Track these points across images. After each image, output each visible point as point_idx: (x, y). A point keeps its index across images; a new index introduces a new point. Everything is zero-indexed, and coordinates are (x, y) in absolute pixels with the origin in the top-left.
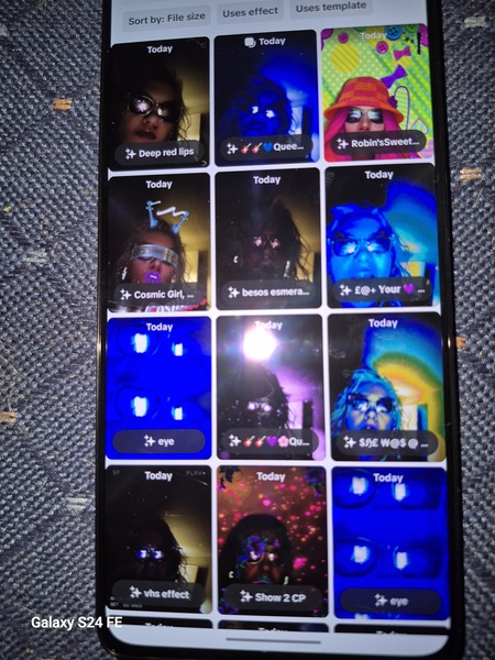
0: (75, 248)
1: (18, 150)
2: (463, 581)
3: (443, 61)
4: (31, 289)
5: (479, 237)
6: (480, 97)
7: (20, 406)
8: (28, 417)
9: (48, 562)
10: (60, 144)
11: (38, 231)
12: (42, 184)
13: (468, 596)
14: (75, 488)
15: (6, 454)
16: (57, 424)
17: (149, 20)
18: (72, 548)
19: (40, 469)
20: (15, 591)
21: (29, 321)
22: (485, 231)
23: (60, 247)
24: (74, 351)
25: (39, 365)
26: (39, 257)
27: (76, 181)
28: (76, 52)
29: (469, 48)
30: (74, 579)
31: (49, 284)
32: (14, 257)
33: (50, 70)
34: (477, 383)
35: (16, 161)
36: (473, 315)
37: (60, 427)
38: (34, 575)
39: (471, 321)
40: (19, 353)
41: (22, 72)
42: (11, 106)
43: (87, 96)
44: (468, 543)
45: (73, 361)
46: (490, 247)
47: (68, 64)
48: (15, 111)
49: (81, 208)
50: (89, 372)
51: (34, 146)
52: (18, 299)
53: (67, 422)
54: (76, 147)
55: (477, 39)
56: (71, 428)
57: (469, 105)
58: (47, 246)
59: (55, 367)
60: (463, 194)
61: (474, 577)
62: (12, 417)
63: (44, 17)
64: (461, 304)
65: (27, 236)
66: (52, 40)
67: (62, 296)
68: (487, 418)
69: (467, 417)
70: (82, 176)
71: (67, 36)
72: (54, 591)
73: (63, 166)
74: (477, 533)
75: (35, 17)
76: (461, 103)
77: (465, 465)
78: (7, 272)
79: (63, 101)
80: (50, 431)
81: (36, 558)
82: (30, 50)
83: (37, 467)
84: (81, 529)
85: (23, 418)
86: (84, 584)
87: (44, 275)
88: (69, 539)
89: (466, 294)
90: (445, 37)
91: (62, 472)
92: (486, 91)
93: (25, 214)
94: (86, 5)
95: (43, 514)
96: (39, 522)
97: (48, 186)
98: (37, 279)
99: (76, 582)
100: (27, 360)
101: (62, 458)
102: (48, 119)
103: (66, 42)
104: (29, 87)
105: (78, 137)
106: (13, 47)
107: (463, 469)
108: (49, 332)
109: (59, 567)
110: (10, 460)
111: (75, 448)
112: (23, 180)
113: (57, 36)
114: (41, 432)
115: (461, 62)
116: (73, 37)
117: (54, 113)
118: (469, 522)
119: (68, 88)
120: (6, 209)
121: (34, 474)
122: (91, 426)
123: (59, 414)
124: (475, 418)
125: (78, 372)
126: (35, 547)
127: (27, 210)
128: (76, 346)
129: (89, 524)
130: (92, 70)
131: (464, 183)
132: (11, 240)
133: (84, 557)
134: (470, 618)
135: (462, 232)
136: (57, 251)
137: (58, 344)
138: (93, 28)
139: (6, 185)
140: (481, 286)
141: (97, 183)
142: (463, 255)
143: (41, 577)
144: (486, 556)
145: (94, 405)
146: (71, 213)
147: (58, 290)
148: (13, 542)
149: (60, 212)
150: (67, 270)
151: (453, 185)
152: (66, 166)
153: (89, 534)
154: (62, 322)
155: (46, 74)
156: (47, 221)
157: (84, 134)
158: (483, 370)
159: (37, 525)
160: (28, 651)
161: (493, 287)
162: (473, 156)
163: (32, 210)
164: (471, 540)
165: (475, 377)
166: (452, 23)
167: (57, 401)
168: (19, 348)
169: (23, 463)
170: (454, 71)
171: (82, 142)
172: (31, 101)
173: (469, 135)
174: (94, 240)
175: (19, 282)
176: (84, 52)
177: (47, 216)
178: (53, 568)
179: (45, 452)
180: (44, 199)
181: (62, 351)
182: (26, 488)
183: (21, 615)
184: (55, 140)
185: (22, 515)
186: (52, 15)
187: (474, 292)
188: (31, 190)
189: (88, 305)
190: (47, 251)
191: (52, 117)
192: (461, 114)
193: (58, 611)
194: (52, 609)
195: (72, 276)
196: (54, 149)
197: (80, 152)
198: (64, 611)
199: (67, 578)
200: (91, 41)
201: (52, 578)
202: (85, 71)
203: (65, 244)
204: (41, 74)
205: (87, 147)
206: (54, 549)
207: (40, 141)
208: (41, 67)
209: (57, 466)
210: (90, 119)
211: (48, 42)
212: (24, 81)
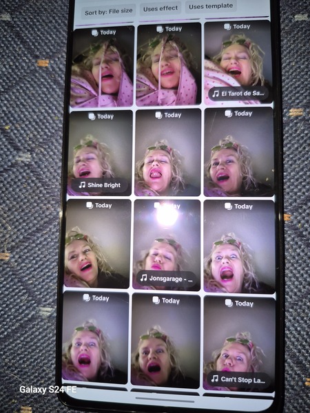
0: (48, 153)
1: (15, 91)
2: (284, 366)
3: (280, 41)
4: (20, 177)
5: (300, 152)
6: (303, 64)
7: (12, 249)
8: (17, 256)
9: (27, 347)
10: (40, 88)
11: (26, 141)
12: (29, 112)
13: (287, 376)
14: (45, 301)
15: (3, 279)
16: (34, 262)
17: (97, 13)
18: (42, 339)
19: (23, 289)
20: (6, 364)
21: (19, 197)
22: (304, 148)
23: (39, 152)
24: (46, 217)
25: (25, 224)
26: (25, 157)
27: (50, 111)
28: (52, 31)
29: (297, 34)
30: (43, 358)
31: (32, 174)
32: (11, 157)
33: (36, 42)
34: (297, 243)
35: (14, 97)
36: (295, 200)
37: (36, 263)
38: (18, 355)
39: (294, 204)
40: (12, 217)
41: (19, 43)
42: (11, 63)
43: (59, 58)
44: (288, 343)
45: (45, 223)
46: (307, 158)
47: (47, 38)
48: (14, 67)
49: (53, 128)
50: (55, 230)
51: (25, 88)
52: (12, 183)
53: (40, 260)
54: (51, 90)
55: (302, 28)
56: (43, 264)
57: (296, 69)
58: (31, 151)
59: (34, 226)
60: (291, 125)
61: (292, 364)
62: (7, 256)
63: (34, 9)
64: (288, 193)
65: (19, 144)
66: (38, 24)
68: (302, 265)
69: (290, 264)
70: (54, 108)
71: (47, 21)
72: (30, 365)
73: (42, 102)
74: (294, 337)
75: (28, 9)
76: (291, 68)
77: (288, 294)
78: (6, 167)
79: (44, 61)
80: (30, 265)
81: (19, 344)
82: (24, 29)
83: (22, 287)
84: (48, 327)
85: (14, 257)
86: (49, 361)
87: (29, 168)
88: (40, 333)
89: (292, 187)
90: (282, 26)
91: (37, 292)
92: (307, 61)
93: (18, 131)
94: (60, 2)
95: (25, 317)
96: (22, 322)
97: (33, 113)
98: (25, 171)
99: (44, 360)
100: (17, 221)
101: (37, 283)
102: (34, 72)
103: (47, 25)
104: (23, 52)
105: (52, 84)
106: (14, 27)
107: (286, 296)
108: (31, 204)
109: (35, 350)
110: (5, 283)
111: (45, 277)
112: (17, 109)
113: (41, 21)
114: (25, 266)
115: (292, 42)
116: (51, 22)
117: (38, 69)
118: (289, 330)
119: (47, 53)
120: (7, 128)
121: (20, 292)
122: (55, 264)
123: (36, 255)
124: (295, 265)
125: (48, 229)
126: (20, 337)
127: (19, 129)
128: (47, 213)
129: (53, 324)
130: (62, 42)
131: (292, 118)
132: (9, 147)
133: (49, 344)
134: (288, 389)
135: (290, 148)
136: (37, 154)
137: (36, 212)
138: (63, 16)
139: (7, 112)
140: (301, 183)
141: (63, 112)
142: (290, 163)
143: (22, 356)
144: (300, 352)
145: (57, 251)
146: (47, 130)
147: (37, 178)
148: (6, 333)
149: (40, 130)
150: (43, 166)
151: (285, 119)
152: (44, 101)
153: (53, 330)
154: (39, 198)
155: (33, 44)
156: (31, 135)
157: (56, 82)
158: (301, 235)
159: (21, 324)
160: (13, 401)
161: (308, 183)
162: (298, 101)
163: (22, 128)
164: (291, 341)
165: (296, 239)
166: (287, 18)
167: (35, 247)
168: (12, 213)
169: (13, 285)
170: (287, 48)
171: (55, 87)
172: (24, 61)
173: (296, 88)
174: (60, 148)
175: (13, 173)
176: (57, 31)
177: (32, 132)
178: (30, 350)
179: (27, 278)
180: (30, 122)
181: (39, 216)
182: (15, 300)
183: (10, 379)
184: (39, 86)
185: (12, 317)
186: (38, 8)
187: (296, 186)
188: (22, 116)
189: (56, 188)
190: (31, 154)
191: (36, 71)
192: (291, 74)
193: (32, 377)
194: (29, 376)
195: (46, 170)
196: (37, 91)
197: (53, 93)
198: (36, 377)
199: (38, 357)
200: (62, 24)
201: (29, 356)
202: (58, 43)
203: (42, 150)
204: (31, 44)
205: (58, 90)
206: (31, 339)
207: (29, 86)
208: (30, 40)
209: (34, 288)
210: (60, 73)
211: (35, 24)
212: (20, 48)
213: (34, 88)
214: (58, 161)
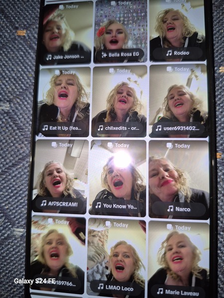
0: (23, 103)
2: (217, 281)
3: (212, 13)
4: (1, 123)
9: (3, 260)
10: (19, 52)
11: (6, 94)
12: (9, 71)
13: (219, 289)
14: (18, 223)
16: (10, 191)
18: (15, 254)
19: (1, 213)
23: (16, 102)
24: (20, 154)
26: (6, 107)
27: (26, 70)
28: (29, 8)
30: (16, 270)
31: (10, 120)
33: (16, 16)
37: (12, 192)
41: (3, 18)
43: (34, 29)
44: (220, 261)
45: (19, 159)
47: (25, 14)
50: (27, 165)
51: (6, 53)
53: (15, 190)
54: (27, 54)
56: (17, 193)
58: (10, 101)
59: (10, 161)
60: (221, 80)
64: (220, 136)
66: (18, 2)
67: (16, 126)
69: (221, 195)
70: (29, 68)
72: (5, 275)
73: (20, 63)
76: (221, 34)
77: (219, 220)
79: (22, 32)
80: (7, 194)
82: (7, 7)
84: (20, 245)
86: (21, 272)
87: (7, 115)
88: (14, 249)
91: (12, 215)
95: (2, 236)
97: (12, 72)
98: (4, 117)
99: (16, 272)
101: (12, 208)
103: (25, 3)
104: (6, 24)
105: (28, 49)
108: (8, 144)
109: (9, 263)
111: (19, 203)
114: (2, 194)
115: (221, 14)
116: (28, 1)
117: (17, 37)
118: (220, 250)
119: (25, 25)
122: (27, 193)
123: (11, 186)
125: (22, 165)
128: (21, 152)
130: (36, 17)
131: (222, 74)
133: (21, 259)
135: (220, 99)
136: (14, 104)
137: (12, 150)
141: (35, 70)
142: (221, 110)
146: (22, 85)
147: (14, 123)
149: (17, 85)
150: (19, 114)
151: (216, 75)
154: (15, 139)
155: (14, 18)
156: (10, 90)
163: (3, 84)
167: (11, 179)
170: (217, 19)
171: (30, 51)
172: (7, 31)
176: (33, 8)
177: (11, 87)
178: (5, 263)
179: (4, 204)
184: (17, 50)
188: (4, 74)
189: (28, 131)
190: (9, 104)
191: (15, 39)
192: (220, 39)
193: (7, 286)
194: (4, 285)
195: (21, 117)
196: (16, 54)
197: (29, 56)
198: (10, 286)
199: (12, 269)
200: (37, 3)
201: (5, 269)
202: (33, 17)
203: (19, 101)
204: (12, 18)
205: (32, 54)
206: (7, 254)
207: (9, 50)
208: (12, 15)
209: (9, 212)
210: (34, 40)
211: (16, 3)
212: (4, 21)
213: (14, 52)
214: (31, 109)
